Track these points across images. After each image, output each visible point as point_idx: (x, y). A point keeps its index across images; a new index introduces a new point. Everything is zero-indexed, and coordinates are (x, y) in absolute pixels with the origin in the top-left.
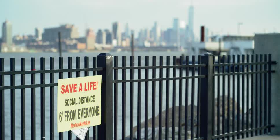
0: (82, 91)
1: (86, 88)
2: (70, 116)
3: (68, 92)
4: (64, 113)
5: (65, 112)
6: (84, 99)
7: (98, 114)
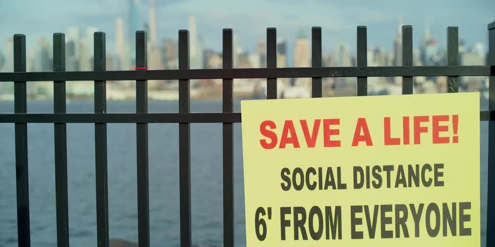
0: (369, 143)
1: (393, 136)
2: (306, 226)
3: (297, 145)
4: (276, 214)
5: (285, 211)
6: (383, 174)
7: (466, 232)
